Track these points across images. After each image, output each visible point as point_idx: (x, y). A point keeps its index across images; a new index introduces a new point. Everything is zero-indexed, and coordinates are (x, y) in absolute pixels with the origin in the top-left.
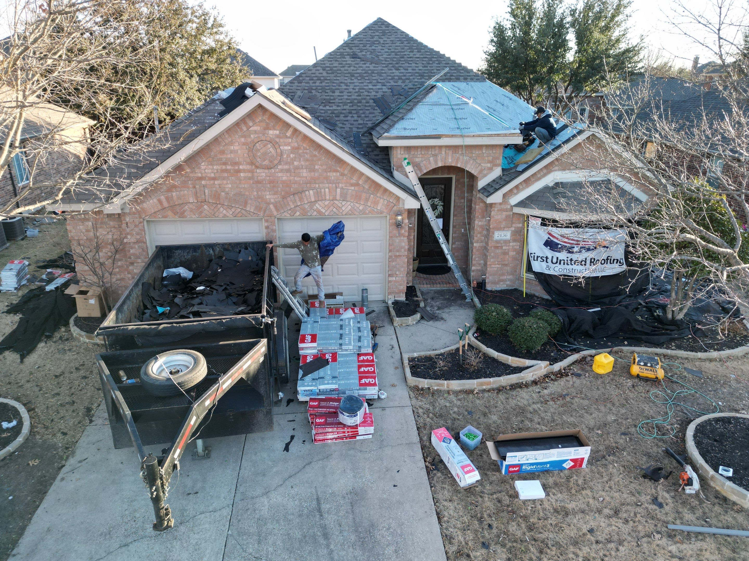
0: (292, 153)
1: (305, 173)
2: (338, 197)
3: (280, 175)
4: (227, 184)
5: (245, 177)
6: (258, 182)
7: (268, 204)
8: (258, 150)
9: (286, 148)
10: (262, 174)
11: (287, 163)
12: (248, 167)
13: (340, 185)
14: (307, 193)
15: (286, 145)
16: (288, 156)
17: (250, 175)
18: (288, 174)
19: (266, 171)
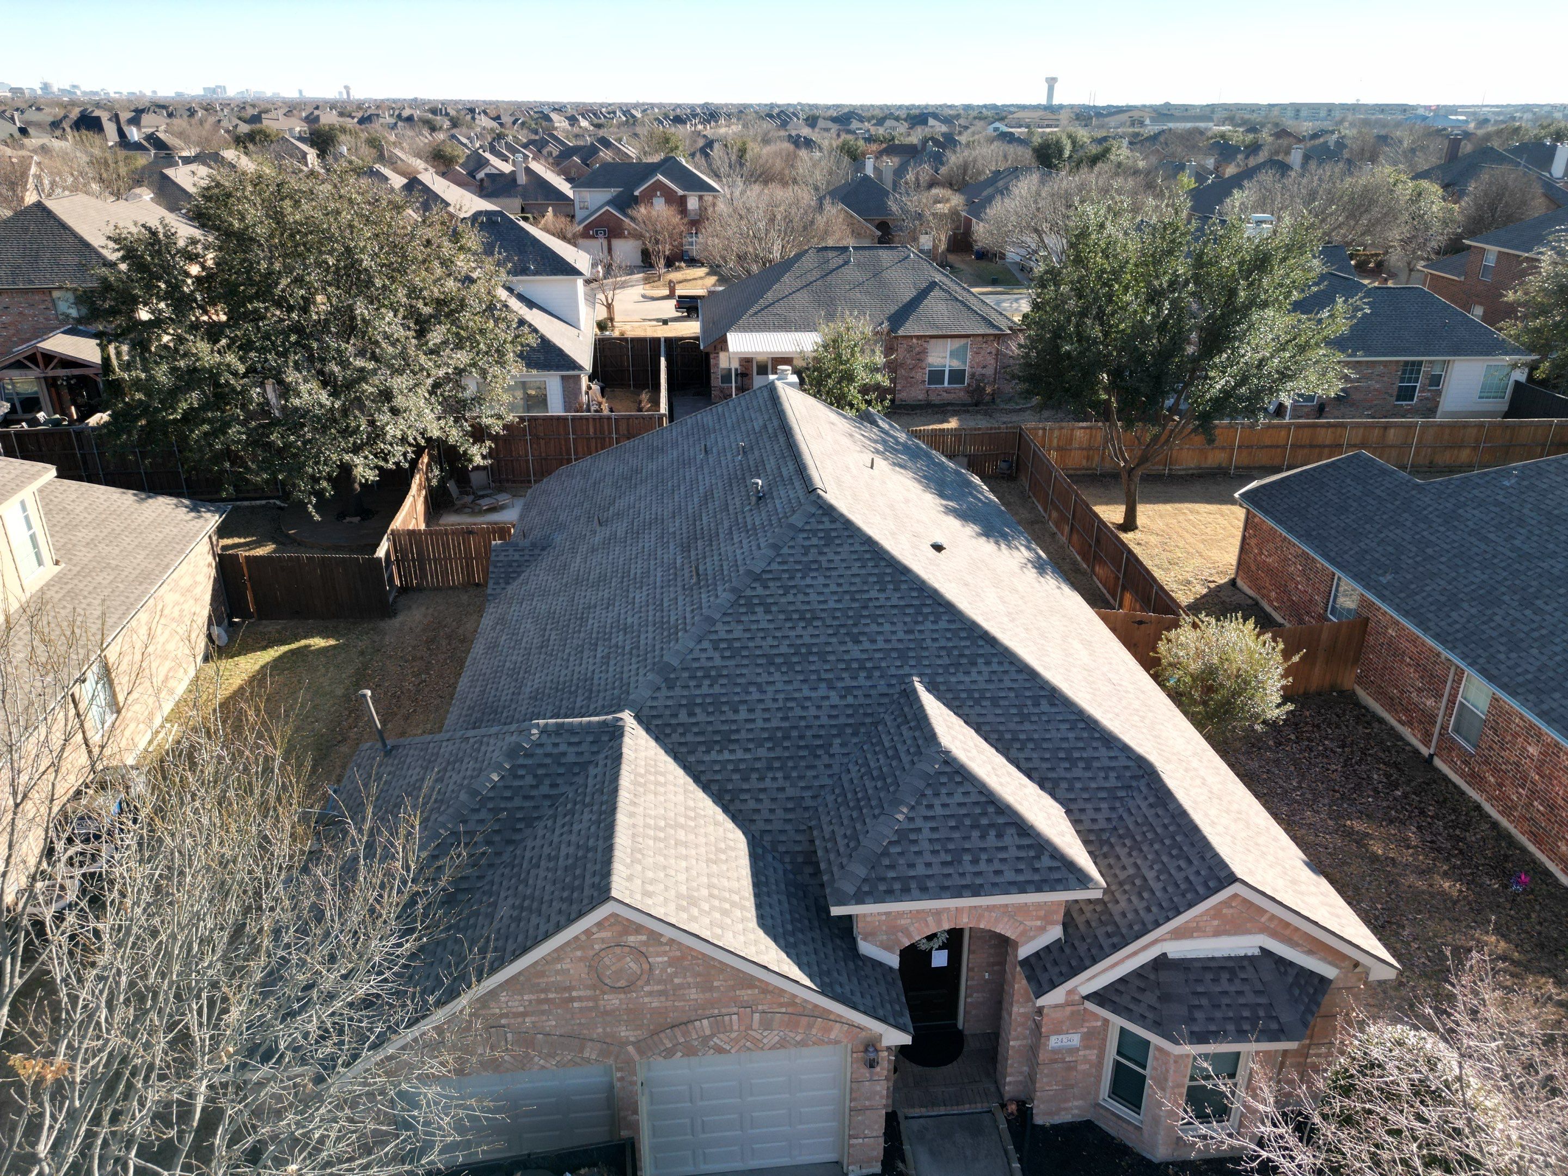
0: (670, 966)
1: (693, 994)
2: (756, 1025)
3: (646, 1000)
4: (548, 1020)
5: (581, 1009)
6: (606, 1013)
7: (624, 1044)
8: (608, 967)
9: (660, 959)
10: (613, 1001)
11: (659, 982)
12: (589, 993)
13: (760, 1007)
14: (697, 1023)
15: (658, 955)
16: (663, 970)
17: (591, 1004)
18: (663, 999)
19: (622, 996)
